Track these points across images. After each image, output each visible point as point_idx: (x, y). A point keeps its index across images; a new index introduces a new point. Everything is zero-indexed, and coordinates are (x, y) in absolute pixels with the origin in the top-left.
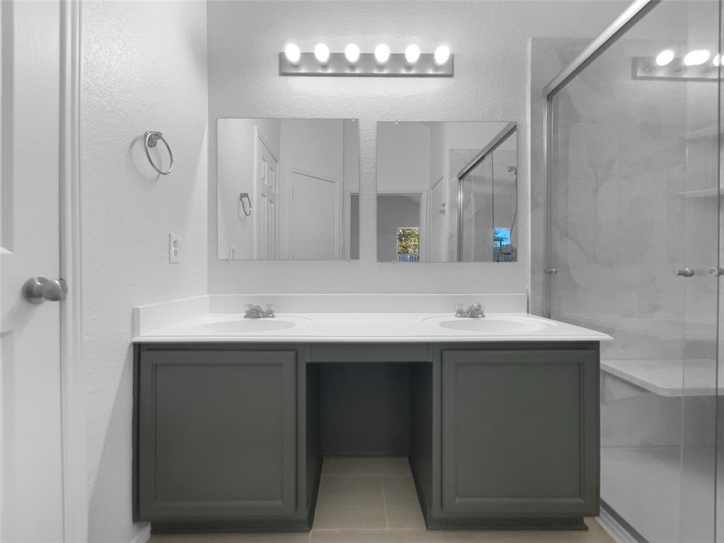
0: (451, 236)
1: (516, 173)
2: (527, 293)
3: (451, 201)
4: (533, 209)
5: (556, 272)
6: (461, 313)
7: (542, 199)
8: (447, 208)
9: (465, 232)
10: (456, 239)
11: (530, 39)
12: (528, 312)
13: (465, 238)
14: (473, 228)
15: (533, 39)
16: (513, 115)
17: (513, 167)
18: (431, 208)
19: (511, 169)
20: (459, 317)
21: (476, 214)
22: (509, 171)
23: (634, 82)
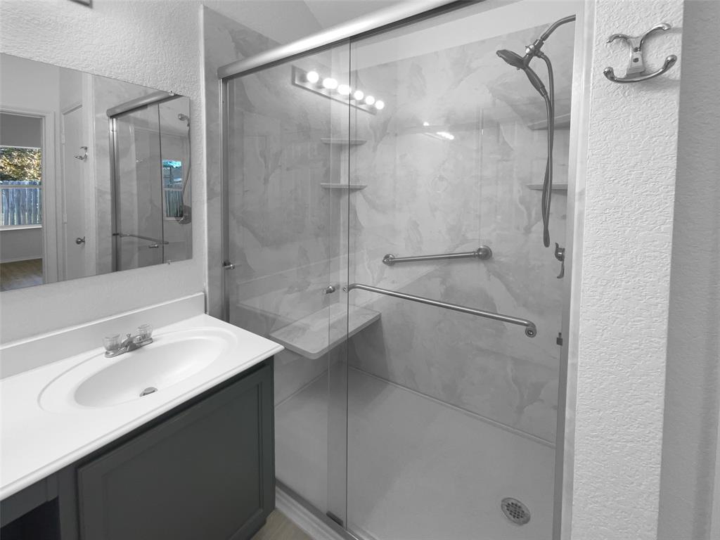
0: (100, 193)
1: (189, 125)
2: (204, 292)
3: (97, 145)
4: (209, 199)
5: (234, 267)
6: (114, 349)
7: (218, 188)
8: (91, 153)
9: (123, 187)
10: (109, 197)
11: (202, 6)
12: (206, 312)
13: (123, 197)
14: (135, 183)
15: (205, 8)
16: (184, 87)
17: (186, 117)
18: (64, 141)
19: (182, 118)
20: (113, 356)
21: (138, 166)
22: (181, 119)
23: (292, 87)
